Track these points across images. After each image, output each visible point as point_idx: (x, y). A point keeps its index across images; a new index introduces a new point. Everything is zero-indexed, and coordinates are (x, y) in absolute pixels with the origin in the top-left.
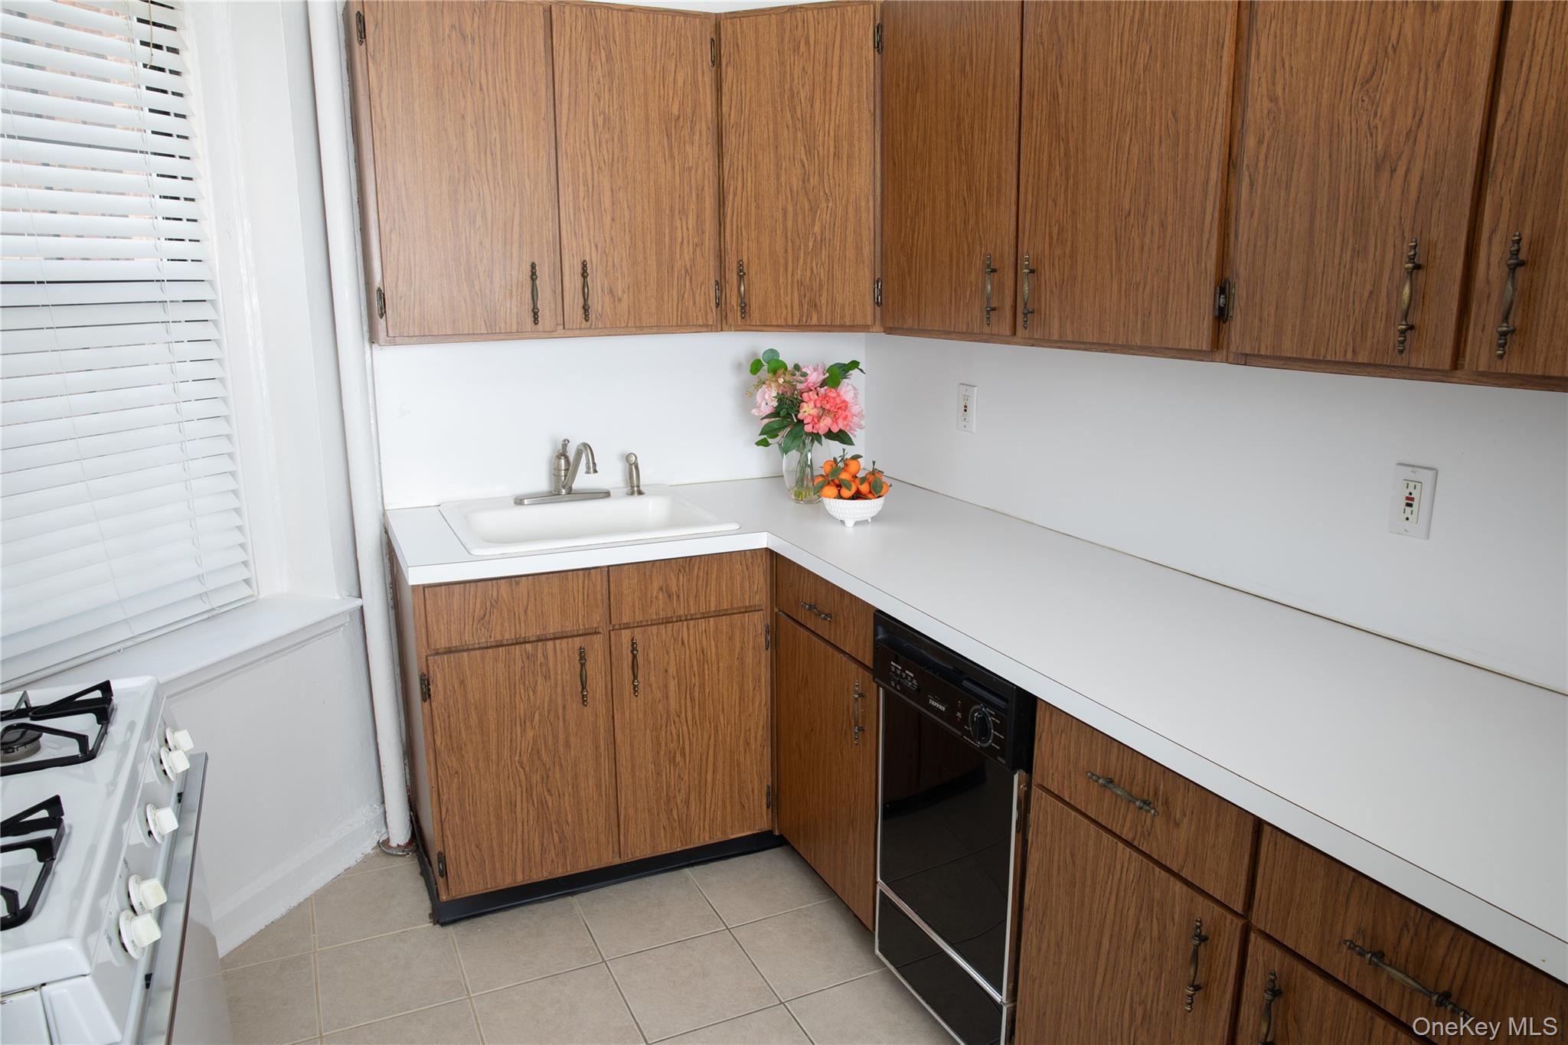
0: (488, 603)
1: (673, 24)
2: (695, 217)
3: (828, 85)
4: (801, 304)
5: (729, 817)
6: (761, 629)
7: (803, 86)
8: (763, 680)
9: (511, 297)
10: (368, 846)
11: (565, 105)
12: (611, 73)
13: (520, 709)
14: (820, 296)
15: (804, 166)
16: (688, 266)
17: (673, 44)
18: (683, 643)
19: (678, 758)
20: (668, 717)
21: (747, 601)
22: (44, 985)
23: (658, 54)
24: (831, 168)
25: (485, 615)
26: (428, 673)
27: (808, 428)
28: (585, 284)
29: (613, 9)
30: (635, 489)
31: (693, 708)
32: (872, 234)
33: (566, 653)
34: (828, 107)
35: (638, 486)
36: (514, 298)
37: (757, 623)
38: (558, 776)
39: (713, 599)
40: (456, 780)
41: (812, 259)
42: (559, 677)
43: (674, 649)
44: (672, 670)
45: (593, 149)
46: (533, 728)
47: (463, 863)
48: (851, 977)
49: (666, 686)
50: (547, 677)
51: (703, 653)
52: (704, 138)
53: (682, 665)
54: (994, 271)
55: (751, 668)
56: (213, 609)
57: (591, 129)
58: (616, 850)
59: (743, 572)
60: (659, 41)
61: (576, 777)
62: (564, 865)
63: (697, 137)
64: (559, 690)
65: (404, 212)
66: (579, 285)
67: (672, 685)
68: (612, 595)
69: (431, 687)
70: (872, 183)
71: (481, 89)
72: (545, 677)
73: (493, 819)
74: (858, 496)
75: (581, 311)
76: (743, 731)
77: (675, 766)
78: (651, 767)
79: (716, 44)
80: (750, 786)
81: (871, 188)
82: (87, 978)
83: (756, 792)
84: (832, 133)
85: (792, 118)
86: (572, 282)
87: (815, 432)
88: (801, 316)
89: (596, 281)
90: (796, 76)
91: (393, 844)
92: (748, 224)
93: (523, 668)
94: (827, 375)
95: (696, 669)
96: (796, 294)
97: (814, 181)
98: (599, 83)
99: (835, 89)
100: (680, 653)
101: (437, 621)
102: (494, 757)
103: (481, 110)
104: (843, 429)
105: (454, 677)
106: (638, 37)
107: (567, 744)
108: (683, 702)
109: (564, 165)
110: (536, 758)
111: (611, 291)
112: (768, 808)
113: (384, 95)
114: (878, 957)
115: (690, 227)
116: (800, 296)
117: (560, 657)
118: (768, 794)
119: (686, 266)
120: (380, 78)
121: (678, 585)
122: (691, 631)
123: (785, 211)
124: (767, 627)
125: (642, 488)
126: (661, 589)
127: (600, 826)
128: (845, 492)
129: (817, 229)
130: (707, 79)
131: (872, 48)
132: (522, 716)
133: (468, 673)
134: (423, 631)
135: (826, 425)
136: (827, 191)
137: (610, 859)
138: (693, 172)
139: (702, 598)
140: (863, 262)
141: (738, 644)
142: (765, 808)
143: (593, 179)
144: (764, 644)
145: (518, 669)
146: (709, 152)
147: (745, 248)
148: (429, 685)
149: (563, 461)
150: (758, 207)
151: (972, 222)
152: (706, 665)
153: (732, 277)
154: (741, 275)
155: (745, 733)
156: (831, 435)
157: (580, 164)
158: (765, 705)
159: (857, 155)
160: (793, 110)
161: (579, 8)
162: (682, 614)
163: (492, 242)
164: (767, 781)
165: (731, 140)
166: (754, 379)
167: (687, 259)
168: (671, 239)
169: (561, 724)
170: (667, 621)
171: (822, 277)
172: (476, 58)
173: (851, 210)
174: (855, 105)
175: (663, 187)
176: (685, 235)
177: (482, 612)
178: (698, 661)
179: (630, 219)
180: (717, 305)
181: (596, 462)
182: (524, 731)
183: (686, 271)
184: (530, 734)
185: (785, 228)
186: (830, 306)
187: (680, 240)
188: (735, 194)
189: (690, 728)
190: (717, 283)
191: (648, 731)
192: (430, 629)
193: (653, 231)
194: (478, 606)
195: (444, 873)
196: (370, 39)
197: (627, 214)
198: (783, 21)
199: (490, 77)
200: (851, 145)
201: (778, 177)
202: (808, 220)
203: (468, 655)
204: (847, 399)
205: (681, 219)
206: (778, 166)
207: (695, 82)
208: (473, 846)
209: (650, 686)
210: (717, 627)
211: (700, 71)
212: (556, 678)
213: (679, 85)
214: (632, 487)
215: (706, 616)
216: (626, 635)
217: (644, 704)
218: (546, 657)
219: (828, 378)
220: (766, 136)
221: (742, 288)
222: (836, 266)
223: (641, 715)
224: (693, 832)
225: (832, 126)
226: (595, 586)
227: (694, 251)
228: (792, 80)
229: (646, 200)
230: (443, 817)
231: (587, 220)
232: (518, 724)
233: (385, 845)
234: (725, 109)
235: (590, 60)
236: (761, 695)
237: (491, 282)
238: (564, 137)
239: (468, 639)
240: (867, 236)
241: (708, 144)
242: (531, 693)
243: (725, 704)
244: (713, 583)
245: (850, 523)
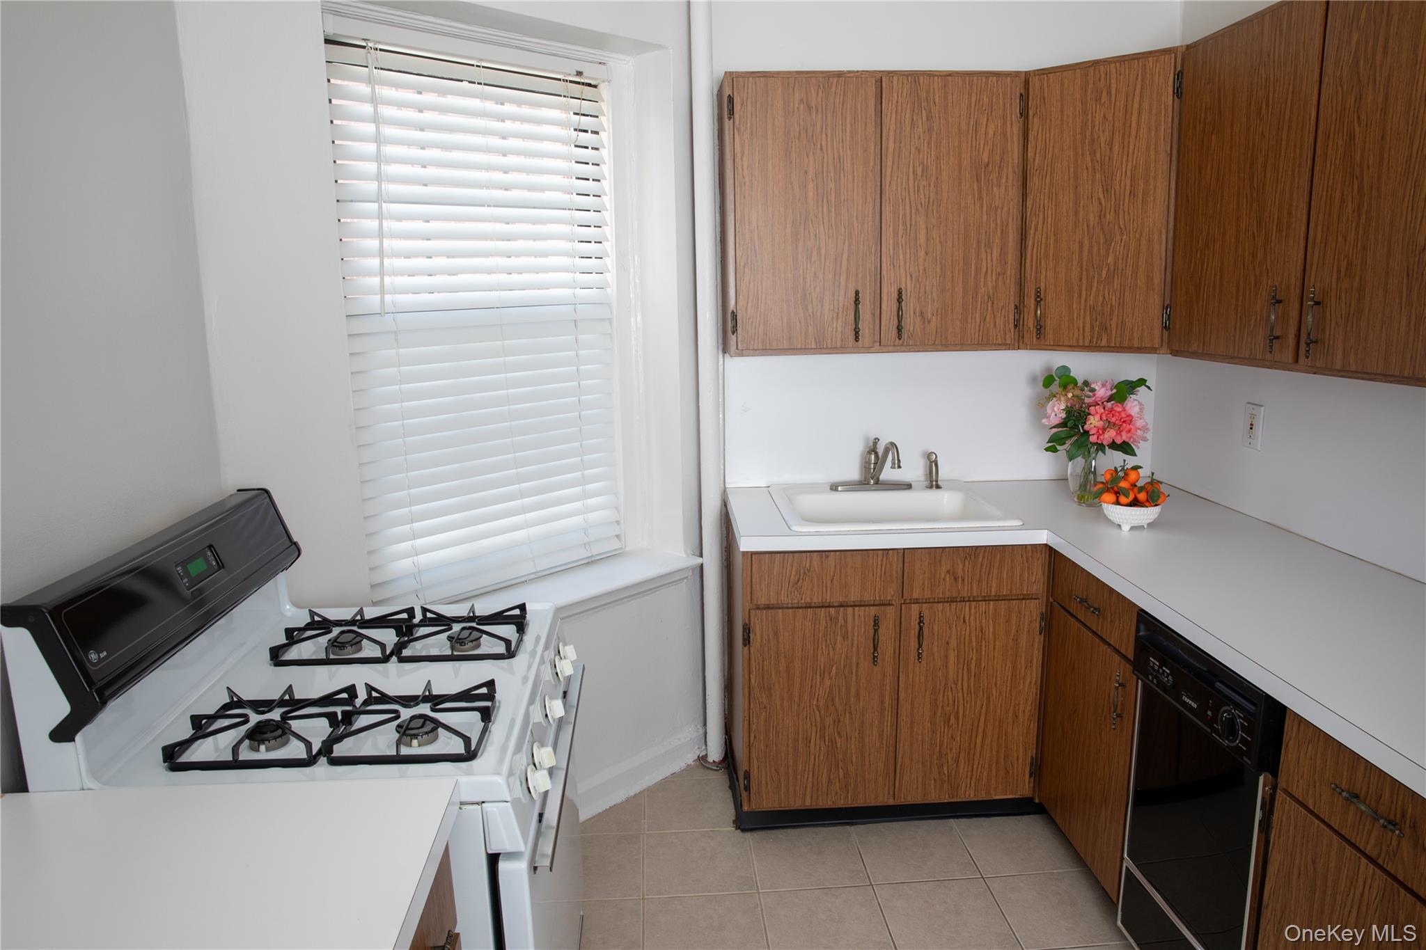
0: (802, 572)
1: (987, 83)
2: (999, 251)
3: (1127, 129)
4: (1092, 328)
5: (993, 779)
6: (1036, 615)
7: (1103, 131)
8: (1035, 661)
9: (837, 318)
10: (690, 758)
11: (890, 158)
12: (930, 130)
13: (821, 662)
14: (1111, 320)
15: (1100, 203)
16: (991, 292)
17: (986, 100)
18: (964, 621)
19: (952, 721)
20: (946, 684)
21: (1025, 589)
22: (483, 802)
23: (972, 110)
24: (1126, 205)
25: (798, 581)
26: (750, 624)
27: (1093, 439)
28: (900, 308)
29: (934, 76)
30: (933, 483)
31: (969, 679)
32: (1164, 264)
33: (863, 619)
34: (1126, 149)
35: (937, 481)
36: (840, 320)
37: (1033, 610)
38: (847, 721)
39: (994, 585)
40: (764, 714)
41: (1104, 286)
42: (855, 638)
43: (956, 626)
44: (953, 643)
45: (912, 194)
46: (830, 678)
47: (764, 782)
48: (1092, 942)
49: (946, 657)
50: (845, 637)
51: (982, 632)
52: (1010, 181)
53: (962, 639)
54: (1279, 302)
55: (1024, 649)
56: (592, 556)
57: (911, 177)
58: (891, 793)
59: (1023, 563)
60: (973, 99)
61: (862, 724)
62: (846, 797)
63: (1004, 180)
64: (854, 649)
65: (755, 250)
66: (895, 309)
67: (952, 656)
68: (905, 573)
69: (751, 635)
70: (1166, 216)
71: (821, 149)
72: (844, 637)
73: (791, 751)
74: (1135, 503)
75: (895, 331)
76: (1013, 704)
77: (949, 727)
78: (928, 725)
79: (1024, 98)
80: (1015, 755)
81: (1165, 222)
82: (508, 803)
83: (1021, 760)
84: (1129, 173)
85: (1092, 160)
86: (889, 305)
87: (1100, 442)
88: (1092, 338)
89: (910, 306)
90: (1097, 123)
91: (710, 759)
92: (1047, 256)
93: (826, 627)
94: (1115, 391)
95: (974, 644)
96: (1088, 318)
97: (1110, 217)
98: (920, 138)
99: (1133, 134)
100: (961, 629)
101: (760, 582)
102: (796, 699)
103: (821, 166)
104: (1127, 440)
105: (770, 629)
106: (955, 97)
107: (857, 696)
108: (960, 672)
109: (887, 209)
110: (830, 704)
111: (922, 314)
112: (1030, 776)
113: (745, 158)
114: (1119, 928)
115: (994, 258)
116: (1091, 320)
117: (858, 621)
118: (1031, 764)
119: (988, 292)
120: (742, 146)
121: (964, 571)
122: (973, 611)
123: (1081, 244)
124: (1042, 614)
125: (939, 483)
126: (948, 572)
127: (879, 769)
128: (1123, 499)
129: (1110, 260)
130: (1015, 130)
131: (1171, 93)
132: (822, 668)
133: (781, 627)
134: (749, 589)
135: (1110, 437)
136: (1122, 226)
137: (885, 799)
138: (999, 210)
139: (984, 583)
140: (1153, 290)
141: (1014, 627)
142: (1027, 776)
143: (911, 219)
144: (1038, 629)
145: (822, 628)
146: (1014, 193)
147: (1043, 276)
148: (749, 633)
149: (873, 456)
150: (1056, 241)
151: (1260, 255)
152: (984, 642)
153: (1030, 302)
154: (1039, 300)
155: (1014, 707)
156: (1114, 446)
157: (901, 208)
158: (1035, 684)
159: (1152, 192)
160: (1093, 153)
161: (905, 78)
162: (965, 595)
163: (824, 273)
164: (1032, 752)
165: (1035, 182)
166: (1047, 392)
167: (990, 287)
168: (976, 269)
169: (854, 678)
170: (952, 600)
171: (1114, 303)
172: (819, 124)
173: (1144, 242)
174: (1153, 147)
175: (972, 224)
176: (989, 265)
177: (797, 579)
178: (977, 638)
179: (942, 252)
180: (1016, 326)
181: (900, 459)
182: (822, 679)
183: (989, 297)
184: (827, 683)
185: (1081, 259)
186: (1119, 328)
187: (984, 270)
188: (1036, 230)
189: (965, 695)
190: (1016, 307)
191: (927, 693)
192: (754, 588)
193: (961, 264)
194: (794, 573)
195: (747, 788)
196: (737, 115)
197: (939, 248)
198: (1086, 75)
199: (829, 139)
200: (1147, 183)
201: (1076, 213)
202: (1103, 252)
203: (783, 613)
204: (1133, 414)
205: (986, 252)
206: (1077, 204)
207: (1004, 133)
208: (773, 770)
209: (933, 655)
210: (996, 610)
211: (1008, 123)
212: (853, 640)
213: (990, 136)
214: (931, 481)
215: (986, 599)
216: (915, 609)
217: (926, 670)
218: (846, 621)
219: (1115, 394)
220: (1066, 177)
221: (1039, 312)
222: (1127, 294)
223: (923, 679)
224: (960, 788)
225: (1129, 166)
226: (891, 565)
227: (997, 280)
228: (1093, 127)
229: (956, 236)
230: (752, 742)
231: (904, 254)
232: (818, 674)
233: (702, 759)
234: (1030, 155)
235: (913, 119)
236: (1031, 674)
237: (822, 306)
238: (888, 184)
239: (784, 599)
240: (1158, 265)
241: (1013, 185)
242: (831, 649)
243: (998, 679)
244: (995, 571)
245: (1126, 528)
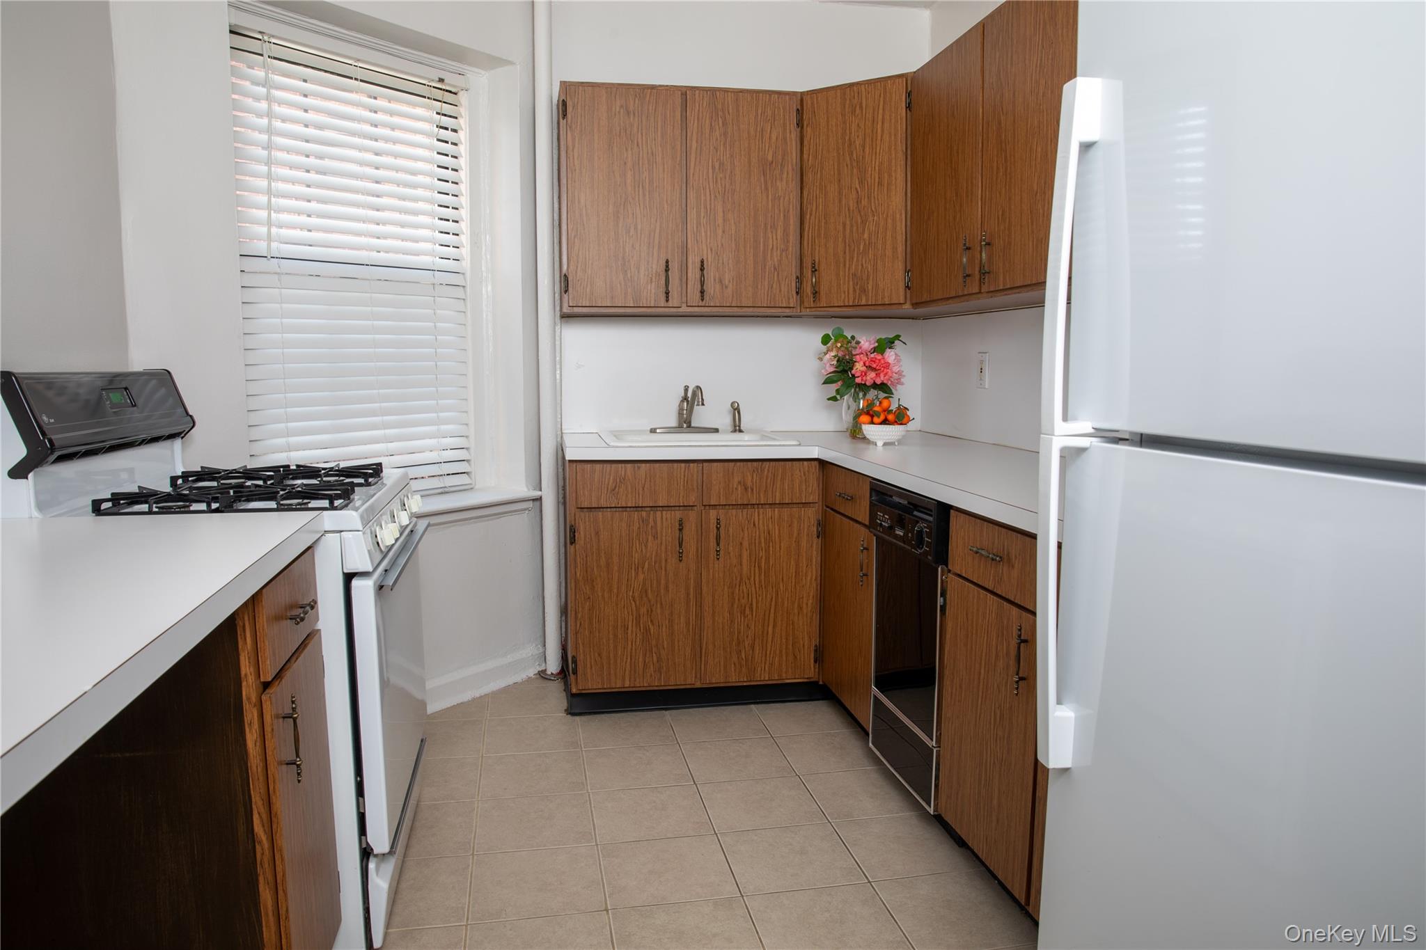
0: (618, 480)
1: (770, 100)
2: (782, 232)
3: (875, 135)
4: (855, 291)
5: (784, 664)
6: (813, 521)
7: (858, 137)
8: (814, 560)
9: (651, 282)
10: (532, 672)
11: (693, 155)
12: (725, 134)
13: (635, 558)
14: (868, 283)
15: (858, 192)
16: (777, 265)
17: (769, 113)
18: (754, 525)
19: (748, 611)
20: (741, 579)
21: (804, 499)
22: (342, 531)
23: (759, 120)
24: (876, 193)
25: (615, 487)
26: (575, 524)
27: (858, 380)
28: (703, 275)
29: (728, 92)
30: (737, 429)
31: (760, 575)
32: (904, 237)
33: (669, 521)
34: (874, 150)
35: (739, 426)
36: (653, 284)
37: (811, 516)
38: (659, 611)
39: (778, 494)
40: (588, 604)
41: (862, 258)
42: (664, 538)
43: (748, 529)
44: (746, 544)
45: (711, 184)
46: (643, 573)
47: (589, 666)
48: (853, 768)
49: (740, 556)
50: (655, 537)
51: (769, 534)
52: (790, 175)
53: (753, 541)
54: (968, 249)
55: (805, 550)
56: (445, 487)
57: (711, 171)
58: (698, 676)
59: (801, 476)
60: (760, 111)
61: (671, 614)
62: (660, 679)
63: (785, 176)
64: (663, 548)
65: (584, 225)
66: (698, 276)
67: (745, 555)
68: (704, 484)
69: (576, 534)
70: (904, 201)
71: (638, 145)
72: (654, 537)
73: (611, 636)
74: (885, 422)
75: (699, 294)
76: (797, 598)
77: (745, 617)
78: (727, 615)
79: (800, 112)
80: (801, 642)
81: (904, 204)
82: (360, 532)
83: (806, 647)
84: (877, 168)
85: (850, 159)
86: (694, 273)
87: (863, 383)
88: (854, 299)
89: (710, 274)
90: (853, 131)
91: (549, 673)
92: (819, 235)
93: (639, 528)
94: (877, 344)
95: (763, 545)
96: (851, 283)
97: (864, 202)
98: (717, 139)
99: (879, 138)
100: (752, 531)
101: (583, 488)
102: (615, 591)
103: (637, 159)
104: (885, 382)
105: (592, 529)
106: (745, 108)
107: (667, 588)
108: (753, 569)
109: (692, 195)
110: (644, 596)
111: (721, 281)
112: (815, 662)
113: (576, 150)
114: (870, 749)
115: (779, 237)
116: (854, 284)
117: (666, 521)
118: (816, 651)
119: (774, 265)
120: (573, 140)
121: (752, 482)
122: (761, 517)
123: (844, 225)
124: (819, 521)
125: (742, 428)
126: (740, 483)
127: (687, 654)
128: (876, 420)
129: (866, 236)
130: (793, 136)
131: (905, 107)
132: (636, 563)
133: (601, 527)
134: (574, 495)
135: (872, 379)
136: (873, 209)
137: (690, 680)
138: (782, 198)
139: (770, 493)
140: (898, 258)
141: (795, 531)
142: (812, 661)
143: (710, 204)
144: (815, 532)
145: (635, 528)
146: (794, 186)
147: (817, 251)
148: (575, 532)
149: (685, 404)
150: (826, 223)
151: (958, 216)
152: (771, 544)
153: (807, 272)
154: (814, 271)
155: (799, 599)
156: (875, 386)
157: (702, 195)
158: (816, 580)
159: (894, 182)
160: (851, 154)
161: (705, 92)
162: (762, 510)
163: (640, 246)
164: (815, 641)
165: (809, 177)
166: (824, 348)
167: (776, 259)
168: (764, 245)
169: (663, 573)
170: (744, 506)
171: (869, 270)
172: (635, 126)
173: (890, 221)
174: (893, 147)
175: (760, 210)
176: (775, 243)
177: (614, 485)
178: (765, 539)
179: (736, 232)
180: (797, 293)
181: (704, 398)
182: (637, 574)
183: (775, 269)
184: (641, 577)
185: (844, 236)
186: (874, 289)
187: (771, 246)
188: (811, 215)
189: (758, 589)
190: (797, 278)
191: (726, 587)
192: (578, 493)
193: (752, 240)
194: (611, 481)
195: (575, 672)
196: (569, 116)
197: (733, 228)
198: (845, 94)
199: (644, 138)
200: (890, 176)
201: (840, 201)
202: (860, 230)
203: (602, 514)
204: (890, 362)
205: (772, 232)
206: (840, 193)
207: (785, 139)
208: (596, 654)
209: (729, 553)
210: (780, 516)
211: (788, 131)
212: (661, 539)
213: (773, 141)
214: (735, 426)
215: (772, 505)
216: (713, 514)
217: (724, 567)
218: (655, 522)
219: (877, 347)
220: (832, 173)
221: (814, 280)
222: (879, 262)
223: (721, 575)
224: (756, 671)
225: (877, 163)
226: (693, 476)
227: (781, 254)
228: (850, 133)
229: (747, 219)
230: (578, 628)
231: (706, 232)
232: (633, 568)
233: (542, 675)
234: (805, 156)
235: (711, 125)
236: (812, 572)
237: (638, 272)
238: (691, 176)
239: (603, 503)
240: (900, 238)
241: (792, 180)
242: (644, 547)
243: (785, 576)
244: (779, 483)
245: (880, 444)
